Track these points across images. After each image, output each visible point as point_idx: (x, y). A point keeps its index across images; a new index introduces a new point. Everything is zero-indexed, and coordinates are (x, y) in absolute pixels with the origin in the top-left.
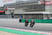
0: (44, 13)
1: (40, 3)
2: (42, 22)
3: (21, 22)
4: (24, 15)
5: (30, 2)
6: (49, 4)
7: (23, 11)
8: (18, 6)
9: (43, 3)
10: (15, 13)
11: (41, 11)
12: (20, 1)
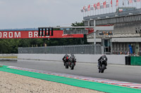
3: (130, 64)
4: (138, 46)
7: (135, 35)
8: (122, 20)
10: (113, 40)
12: (127, 9)
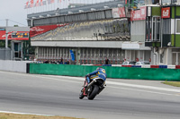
1: (116, 13)
5: (92, 9)
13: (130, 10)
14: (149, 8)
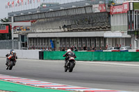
0: (107, 34)
1: (97, 9)
2: (96, 58)
3: (43, 59)
5: (73, 6)
6: (119, 13)
9: (104, 8)
10: (30, 35)
11: (101, 29)
13: (109, 6)
14: (131, 4)
